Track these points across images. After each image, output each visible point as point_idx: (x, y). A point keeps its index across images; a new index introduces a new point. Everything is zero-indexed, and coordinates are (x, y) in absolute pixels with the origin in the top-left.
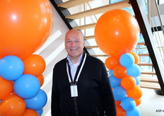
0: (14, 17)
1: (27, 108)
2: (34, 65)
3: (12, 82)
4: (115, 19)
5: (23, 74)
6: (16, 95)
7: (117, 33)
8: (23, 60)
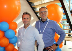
2: (13, 26)
3: (4, 32)
4: (52, 8)
7: (53, 14)
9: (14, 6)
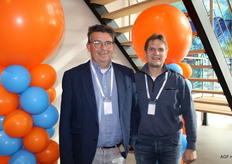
0: (19, 21)
1: (34, 126)
2: (43, 76)
3: (17, 95)
4: (157, 18)
5: (30, 86)
6: (22, 110)
8: (30, 70)
9: (42, 19)
